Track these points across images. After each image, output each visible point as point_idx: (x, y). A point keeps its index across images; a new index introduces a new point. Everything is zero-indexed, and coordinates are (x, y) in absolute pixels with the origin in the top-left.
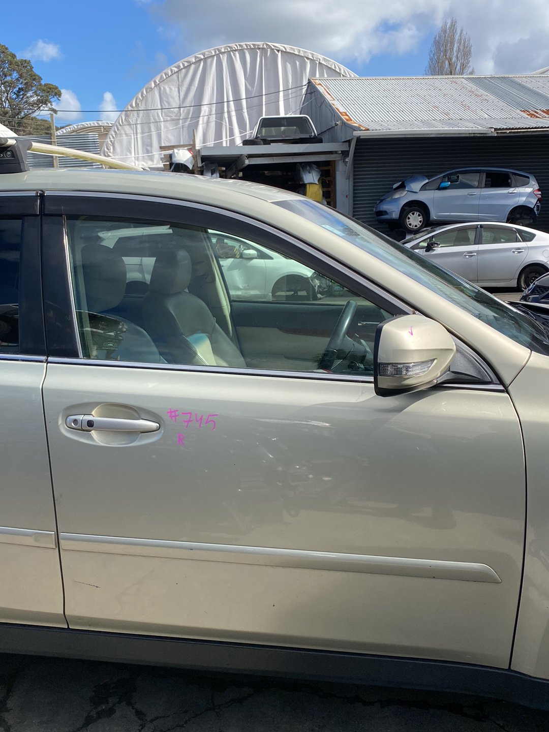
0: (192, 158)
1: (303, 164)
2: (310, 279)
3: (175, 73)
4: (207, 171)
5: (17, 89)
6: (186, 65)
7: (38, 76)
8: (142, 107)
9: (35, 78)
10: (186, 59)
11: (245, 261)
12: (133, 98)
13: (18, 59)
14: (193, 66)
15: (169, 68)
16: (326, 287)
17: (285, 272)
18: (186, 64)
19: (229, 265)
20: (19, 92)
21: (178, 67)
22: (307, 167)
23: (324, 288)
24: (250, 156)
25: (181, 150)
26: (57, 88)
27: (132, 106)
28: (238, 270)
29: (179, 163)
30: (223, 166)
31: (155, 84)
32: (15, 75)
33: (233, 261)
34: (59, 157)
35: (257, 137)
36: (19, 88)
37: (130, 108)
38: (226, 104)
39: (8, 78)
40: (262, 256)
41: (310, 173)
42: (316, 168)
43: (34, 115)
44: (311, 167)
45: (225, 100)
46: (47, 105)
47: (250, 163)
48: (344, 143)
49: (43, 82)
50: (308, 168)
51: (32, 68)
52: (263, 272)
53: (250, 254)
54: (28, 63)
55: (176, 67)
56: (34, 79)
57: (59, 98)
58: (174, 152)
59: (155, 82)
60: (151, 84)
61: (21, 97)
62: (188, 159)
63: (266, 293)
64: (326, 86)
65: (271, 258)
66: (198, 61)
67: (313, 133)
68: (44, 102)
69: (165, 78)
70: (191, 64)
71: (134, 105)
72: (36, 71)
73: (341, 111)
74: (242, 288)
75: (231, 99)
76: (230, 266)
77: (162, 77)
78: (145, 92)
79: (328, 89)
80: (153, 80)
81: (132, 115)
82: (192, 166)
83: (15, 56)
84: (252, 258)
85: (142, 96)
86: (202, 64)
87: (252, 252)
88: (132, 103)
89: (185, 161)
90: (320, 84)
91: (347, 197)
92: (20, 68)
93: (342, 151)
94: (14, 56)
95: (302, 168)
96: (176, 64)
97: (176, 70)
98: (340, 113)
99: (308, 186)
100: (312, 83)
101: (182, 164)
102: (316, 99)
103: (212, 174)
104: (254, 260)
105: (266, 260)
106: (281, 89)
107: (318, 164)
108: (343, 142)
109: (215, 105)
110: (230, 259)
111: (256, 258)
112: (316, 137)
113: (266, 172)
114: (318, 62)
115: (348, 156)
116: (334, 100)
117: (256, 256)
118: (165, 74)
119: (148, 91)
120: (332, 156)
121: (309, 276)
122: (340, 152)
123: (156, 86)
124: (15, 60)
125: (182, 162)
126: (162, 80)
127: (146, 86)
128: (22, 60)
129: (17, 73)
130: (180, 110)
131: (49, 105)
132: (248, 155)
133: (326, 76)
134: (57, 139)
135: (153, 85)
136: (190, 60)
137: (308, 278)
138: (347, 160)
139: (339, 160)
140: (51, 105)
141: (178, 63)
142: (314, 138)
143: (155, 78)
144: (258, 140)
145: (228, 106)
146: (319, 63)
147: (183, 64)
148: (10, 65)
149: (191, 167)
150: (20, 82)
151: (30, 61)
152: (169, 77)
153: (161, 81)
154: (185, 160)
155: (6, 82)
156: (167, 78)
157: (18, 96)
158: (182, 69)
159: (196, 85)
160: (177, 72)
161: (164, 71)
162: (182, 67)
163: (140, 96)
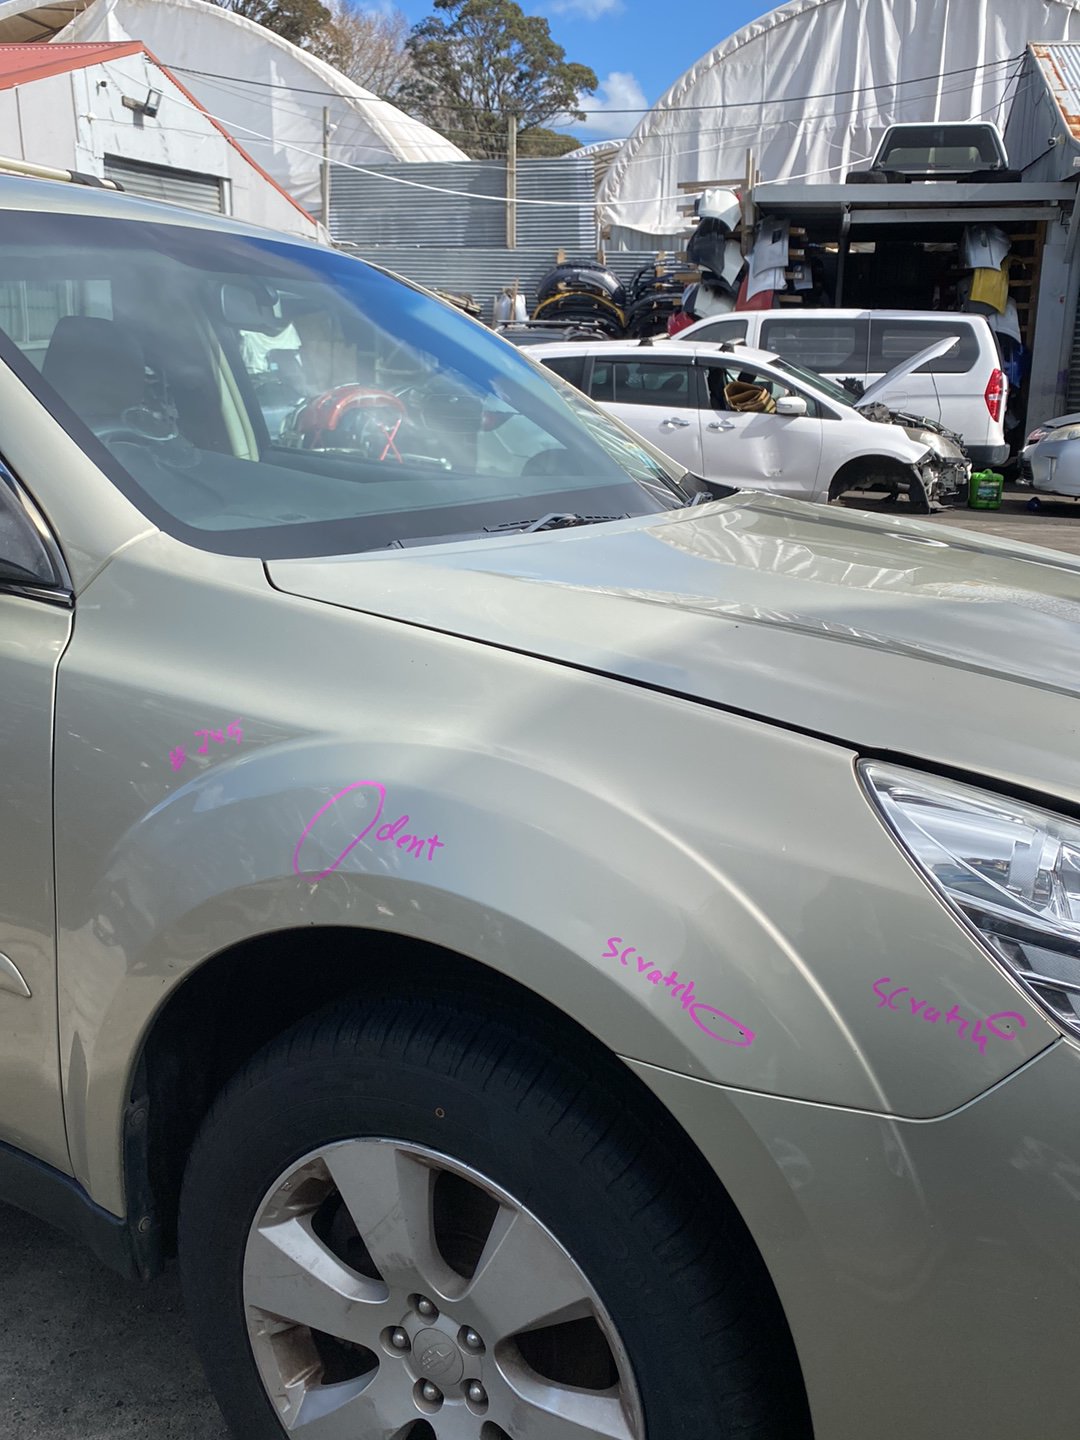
0: (738, 209)
1: (975, 227)
2: (915, 467)
3: (758, 36)
4: (765, 235)
5: (517, 74)
6: (782, 20)
7: (560, 48)
8: (686, 103)
9: (551, 51)
10: (784, 7)
11: (779, 420)
12: (670, 88)
13: (526, 16)
14: (795, 24)
15: (748, 26)
16: (952, 487)
17: (865, 448)
18: (783, 17)
19: (746, 426)
20: (520, 79)
21: (766, 23)
22: (980, 234)
23: (949, 490)
24: (855, 207)
25: (718, 191)
26: (590, 72)
27: (665, 103)
28: (762, 438)
29: (712, 218)
30: (802, 227)
31: (715, 59)
32: (516, 47)
33: (757, 417)
34: (518, 204)
35: (875, 168)
36: (521, 73)
37: (661, 107)
38: (856, 95)
39: (503, 54)
40: (819, 411)
41: (986, 246)
42: (1003, 236)
43: (544, 125)
44: (990, 234)
45: (857, 87)
46: (567, 105)
47: (854, 222)
48: (1067, 184)
49: (566, 60)
50: (983, 236)
51: (547, 32)
52: (814, 445)
53: (791, 406)
54: (542, 24)
55: (761, 24)
56: (551, 55)
57: (592, 92)
58: (704, 196)
59: (716, 55)
60: (708, 60)
61: (522, 90)
62: (728, 211)
63: (817, 489)
64: (1060, 60)
65: (835, 416)
66: (809, 10)
67: (999, 161)
68: (564, 99)
69: (737, 45)
70: (792, 18)
71: (670, 101)
72: (555, 38)
73: (1070, 114)
74: (767, 475)
75: (870, 83)
76: (748, 428)
77: (731, 43)
78: (694, 76)
79: (1062, 66)
80: (713, 50)
81: (664, 121)
82: (735, 224)
83: (520, 10)
84: (796, 415)
85: (688, 84)
86: (816, 16)
87: (798, 402)
88: (667, 98)
89: (723, 214)
90: (1048, 56)
91: (1061, 301)
92: (525, 33)
93: (1059, 201)
94: (517, 10)
95: (971, 234)
96: (761, 18)
97: (761, 29)
98: (1067, 117)
99: (977, 274)
100: (1032, 55)
101: (717, 220)
102: (1033, 88)
103: (773, 242)
104: (800, 418)
105: (824, 421)
106: (981, 62)
107: (1008, 228)
108: (1065, 181)
109: (834, 97)
110: (749, 414)
111: (805, 415)
112: (1006, 169)
113: (926, 244)
114: (1070, 9)
115: (1071, 213)
116: (1065, 89)
117: (805, 410)
118: (739, 39)
119: (701, 72)
120: (1038, 211)
121: (914, 461)
122: (1056, 203)
123: (717, 62)
124: (519, 18)
125: (716, 216)
126: (731, 52)
127: (698, 63)
128: (531, 17)
129: (518, 43)
130: (760, 110)
131: (572, 105)
132: (852, 203)
133: (1066, 37)
134: (517, 167)
135: (712, 61)
136: (792, 8)
137: (912, 464)
138: (1071, 220)
139: (1053, 220)
140: (577, 105)
141: (766, 14)
142: (999, 171)
143: (716, 47)
144: (877, 173)
145: (862, 100)
146: (1074, 10)
147: (777, 18)
148: (510, 27)
149: (732, 227)
150: (524, 60)
151: (546, 20)
152: (745, 44)
153: (729, 52)
154: (722, 211)
155: (498, 61)
156: (740, 47)
157: (517, 87)
158: (773, 28)
159: (799, 61)
160: (763, 33)
161: (736, 33)
162: (774, 23)
163: (683, 84)
